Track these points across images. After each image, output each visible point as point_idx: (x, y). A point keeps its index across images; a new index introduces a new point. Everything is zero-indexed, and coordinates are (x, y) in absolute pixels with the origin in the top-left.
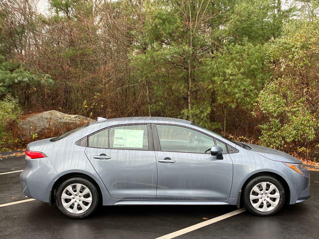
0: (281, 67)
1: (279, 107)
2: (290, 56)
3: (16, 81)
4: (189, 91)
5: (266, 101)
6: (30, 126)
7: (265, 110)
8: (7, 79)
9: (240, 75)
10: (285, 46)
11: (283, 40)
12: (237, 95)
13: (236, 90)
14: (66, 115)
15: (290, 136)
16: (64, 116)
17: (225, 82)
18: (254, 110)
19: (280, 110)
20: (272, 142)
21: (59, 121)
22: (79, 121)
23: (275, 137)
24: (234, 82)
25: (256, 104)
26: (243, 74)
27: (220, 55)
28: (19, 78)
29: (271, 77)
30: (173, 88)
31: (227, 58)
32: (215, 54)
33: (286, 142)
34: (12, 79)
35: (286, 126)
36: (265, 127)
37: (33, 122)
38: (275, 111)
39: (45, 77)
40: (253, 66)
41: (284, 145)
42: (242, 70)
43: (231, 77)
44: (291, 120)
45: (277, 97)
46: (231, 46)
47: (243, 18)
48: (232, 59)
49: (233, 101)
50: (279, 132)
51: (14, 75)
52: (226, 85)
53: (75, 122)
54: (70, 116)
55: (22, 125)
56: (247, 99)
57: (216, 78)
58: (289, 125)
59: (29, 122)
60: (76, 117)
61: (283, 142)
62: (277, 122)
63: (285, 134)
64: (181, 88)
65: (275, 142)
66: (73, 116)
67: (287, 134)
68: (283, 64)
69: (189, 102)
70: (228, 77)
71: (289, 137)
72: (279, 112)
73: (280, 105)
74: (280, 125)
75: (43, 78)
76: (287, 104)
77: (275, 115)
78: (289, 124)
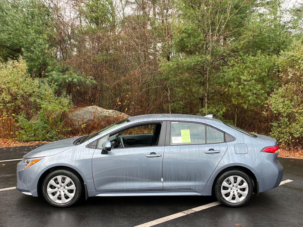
0: (288, 75)
1: (288, 109)
2: (297, 67)
3: (67, 81)
4: (206, 93)
5: (276, 103)
6: (78, 118)
7: (275, 110)
8: (61, 80)
9: (253, 81)
10: (293, 58)
11: (291, 53)
12: (250, 98)
13: (249, 94)
14: (105, 110)
15: (298, 133)
16: (103, 110)
17: (240, 87)
18: (265, 110)
19: (289, 111)
20: (281, 137)
21: (101, 114)
22: (115, 115)
23: (283, 133)
24: (247, 87)
25: (267, 105)
26: (255, 80)
27: (236, 64)
28: (70, 79)
29: (278, 83)
30: (194, 90)
31: (241, 67)
32: (232, 63)
33: (293, 138)
34: (64, 79)
35: (294, 124)
36: (275, 124)
37: (80, 115)
38: (284, 112)
39: (89, 79)
40: (264, 74)
41: (292, 140)
42: (255, 77)
43: (246, 83)
44: (297, 119)
45: (286, 100)
46: (245, 57)
47: (256, 34)
48: (246, 67)
49: (245, 103)
50: (288, 129)
51: (66, 76)
52: (241, 89)
53: (113, 116)
54: (108, 110)
55: (71, 117)
56: (258, 101)
57: (232, 83)
58: (296, 124)
59: (77, 114)
60: (113, 112)
61: (290, 137)
62: (286, 120)
63: (292, 131)
64: (200, 90)
65: (283, 138)
66: (111, 111)
67: (295, 131)
68: (290, 73)
69: (206, 102)
70: (243, 82)
71: (296, 133)
72: (288, 113)
73: (288, 107)
74: (288, 123)
75: (88, 79)
76: (294, 106)
77: (285, 115)
78: (296, 122)
